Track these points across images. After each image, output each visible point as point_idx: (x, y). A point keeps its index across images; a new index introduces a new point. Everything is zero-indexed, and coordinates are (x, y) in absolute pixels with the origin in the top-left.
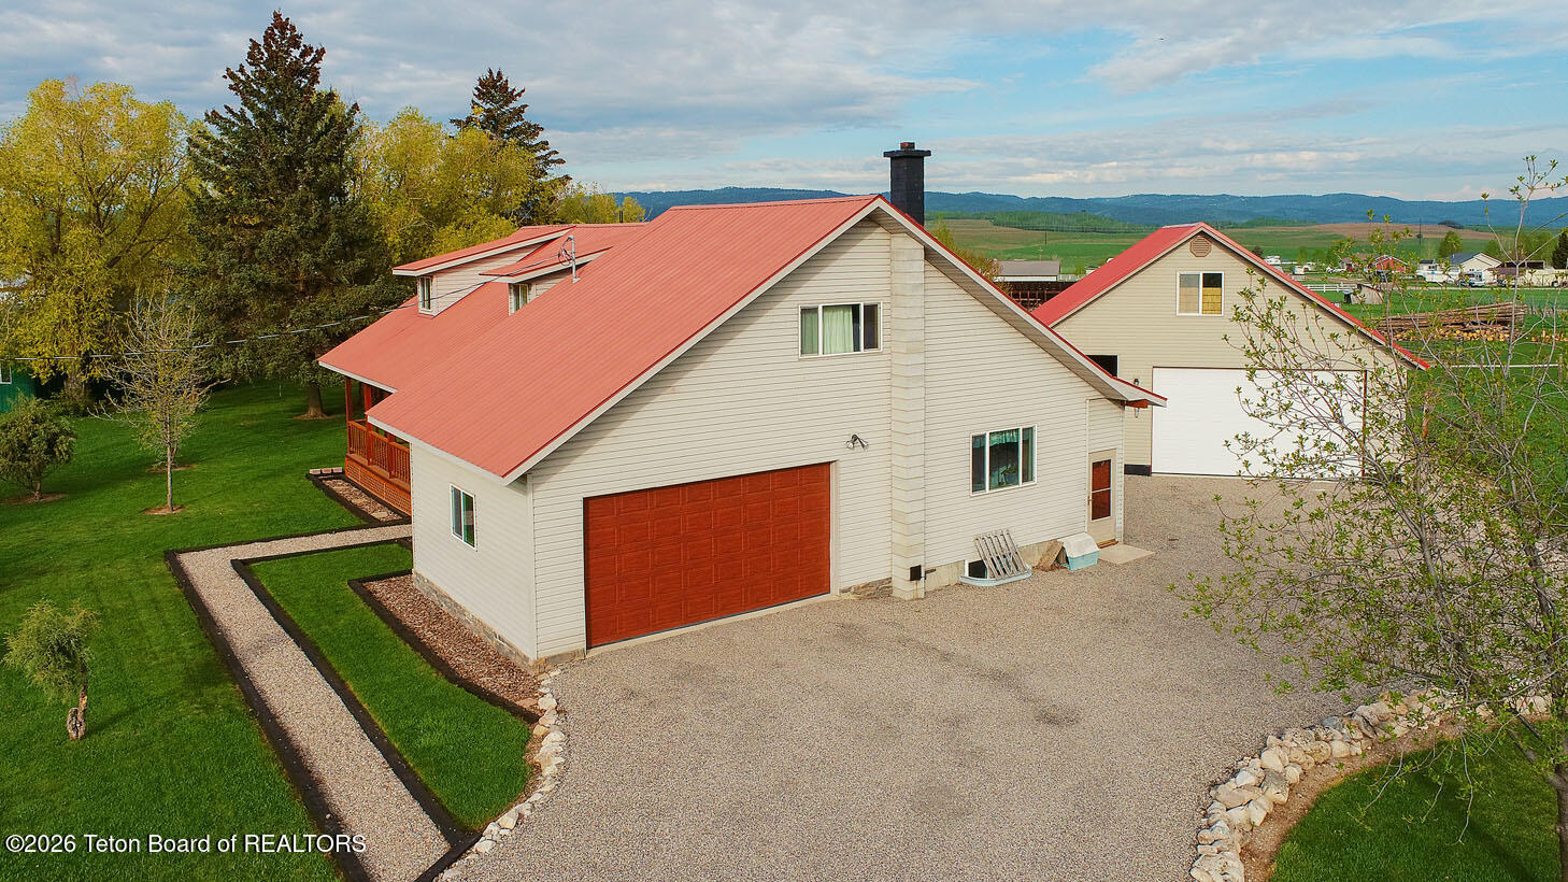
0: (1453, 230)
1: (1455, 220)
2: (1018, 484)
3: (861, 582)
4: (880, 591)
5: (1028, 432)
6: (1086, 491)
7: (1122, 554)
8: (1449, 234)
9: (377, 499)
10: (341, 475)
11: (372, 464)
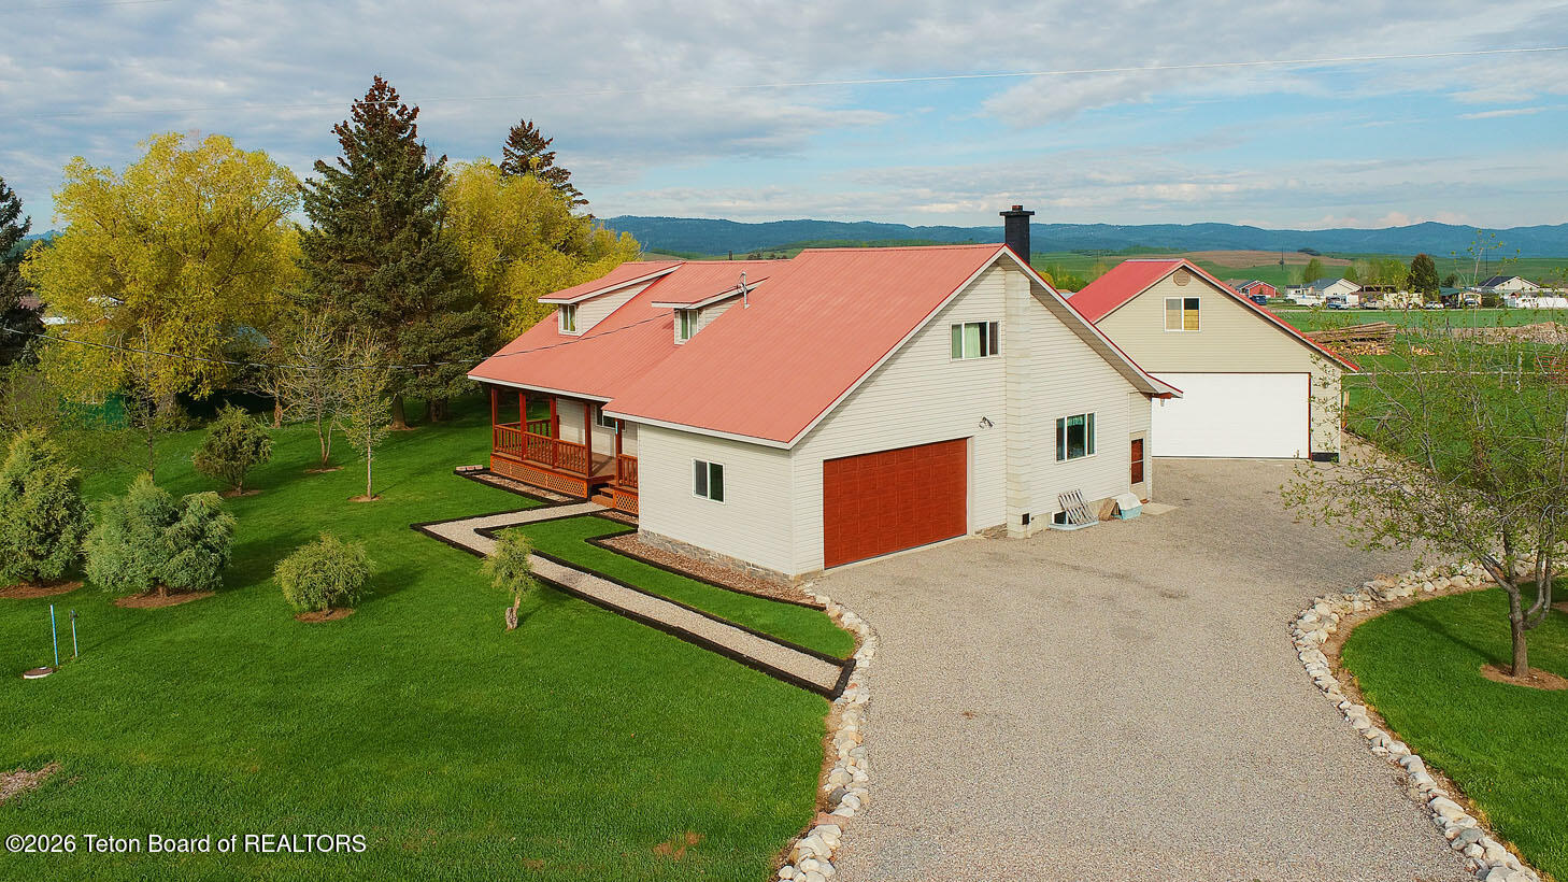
0: (1315, 258)
1: (1312, 248)
2: (1084, 455)
3: (989, 526)
4: (1000, 533)
5: (1091, 416)
6: (1127, 464)
7: (1156, 509)
8: (1312, 261)
9: (538, 487)
10: (486, 471)
11: (528, 459)
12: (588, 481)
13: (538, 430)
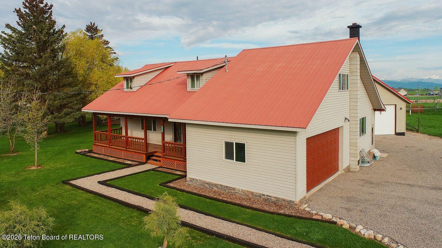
2: (364, 134)
3: (346, 166)
4: (348, 169)
5: (365, 118)
7: (383, 155)
9: (118, 158)
10: (91, 151)
11: (111, 145)
12: (146, 154)
13: (116, 133)
